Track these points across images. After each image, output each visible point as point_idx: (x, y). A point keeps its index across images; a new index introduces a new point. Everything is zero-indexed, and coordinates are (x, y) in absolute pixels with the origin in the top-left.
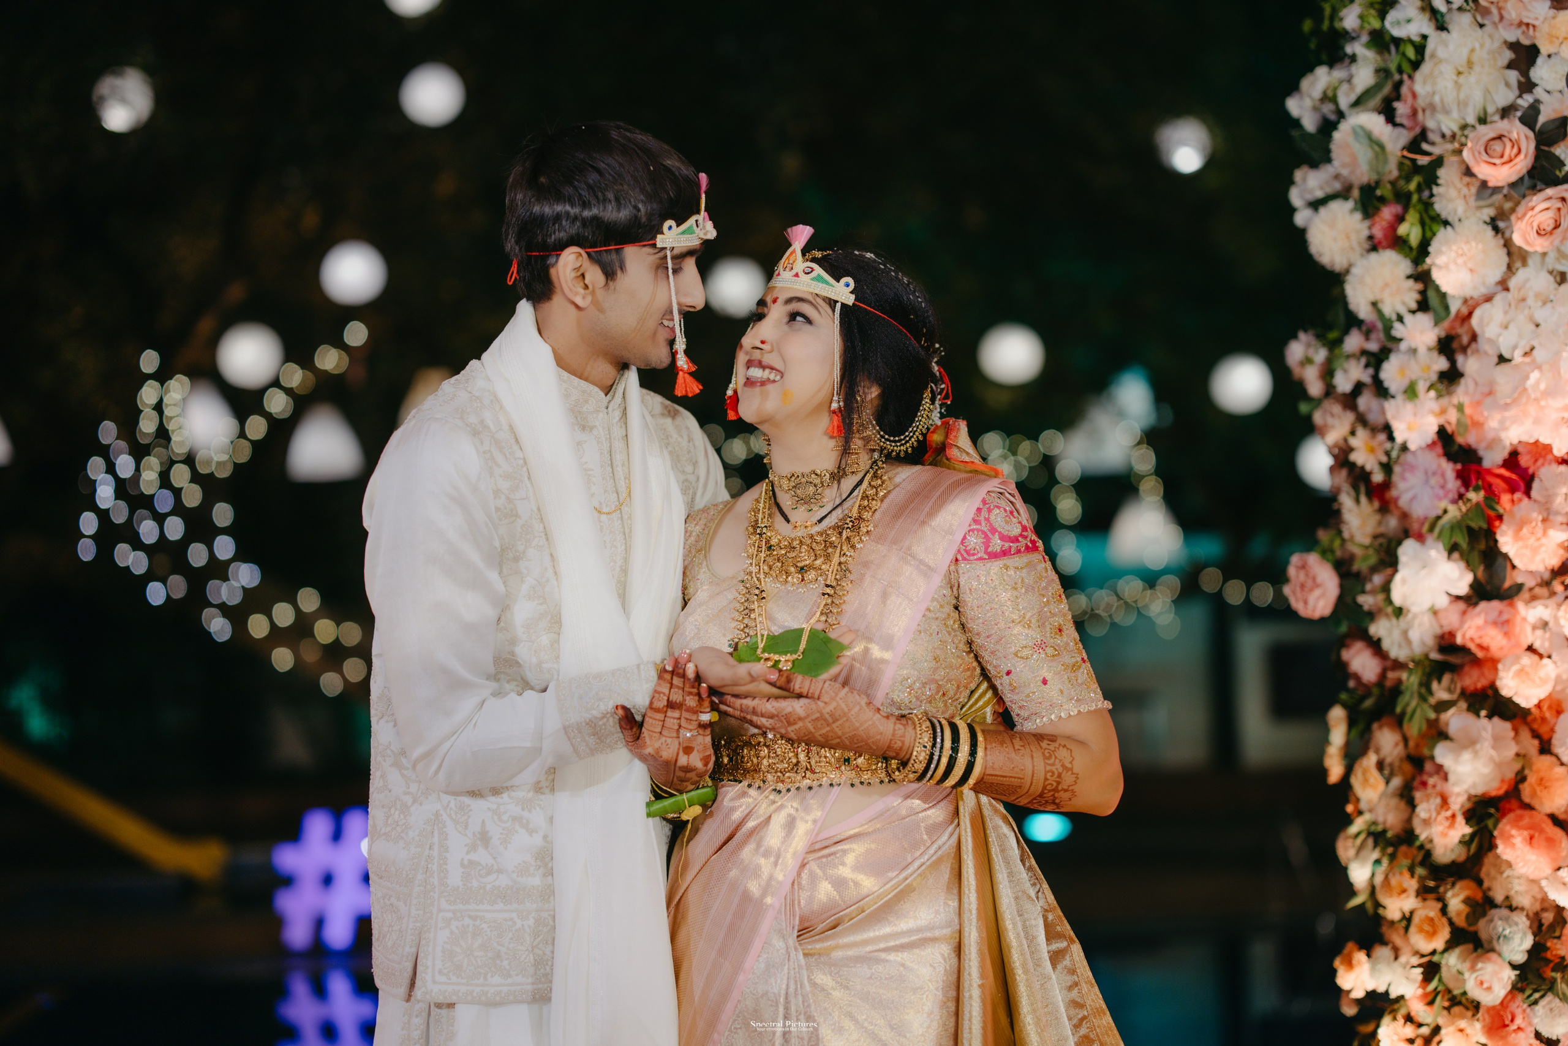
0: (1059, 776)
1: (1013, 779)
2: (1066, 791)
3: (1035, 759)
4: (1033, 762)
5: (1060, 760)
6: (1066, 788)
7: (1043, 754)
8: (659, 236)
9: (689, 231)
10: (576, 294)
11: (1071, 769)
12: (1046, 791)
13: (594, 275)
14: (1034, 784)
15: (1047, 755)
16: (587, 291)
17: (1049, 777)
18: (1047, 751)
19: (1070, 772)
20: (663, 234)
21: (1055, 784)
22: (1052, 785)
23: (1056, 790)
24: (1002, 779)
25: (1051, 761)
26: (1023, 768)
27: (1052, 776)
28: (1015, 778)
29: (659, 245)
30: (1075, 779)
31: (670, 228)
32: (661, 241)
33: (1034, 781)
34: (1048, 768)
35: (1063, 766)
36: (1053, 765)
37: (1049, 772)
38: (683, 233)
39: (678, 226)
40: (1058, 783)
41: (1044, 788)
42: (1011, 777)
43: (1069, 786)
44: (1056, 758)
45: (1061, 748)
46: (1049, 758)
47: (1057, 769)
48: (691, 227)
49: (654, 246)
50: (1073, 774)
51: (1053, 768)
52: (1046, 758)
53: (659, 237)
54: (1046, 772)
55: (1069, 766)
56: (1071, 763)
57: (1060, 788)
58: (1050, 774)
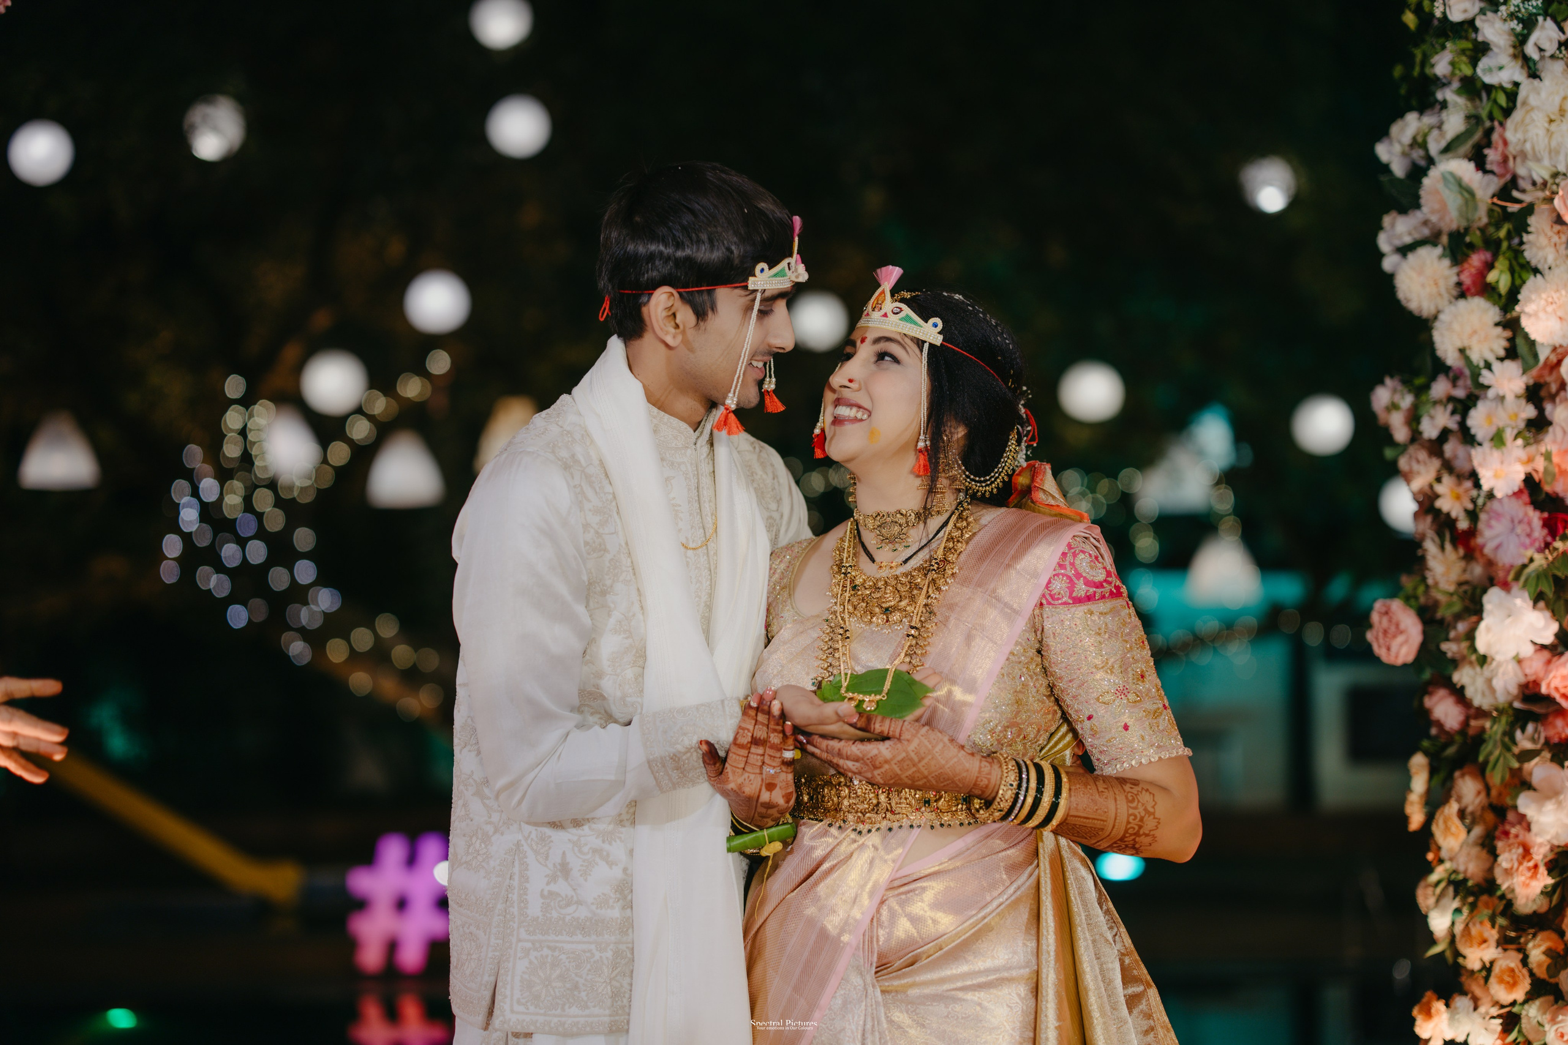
0: (1142, 820)
1: (1096, 821)
2: (1147, 835)
3: (1118, 802)
4: (1116, 805)
5: (1143, 804)
6: (1147, 832)
7: (1126, 797)
9: (781, 274)
10: (667, 333)
11: (1153, 814)
12: (1127, 835)
13: (686, 315)
14: (1116, 827)
15: (1130, 798)
16: (677, 331)
17: (1131, 820)
18: (1130, 794)
19: (1152, 817)
20: (755, 276)
21: (1137, 828)
22: (1134, 828)
23: (1137, 834)
24: (1085, 820)
25: (1134, 805)
26: (1106, 810)
27: (1134, 820)
28: (1098, 820)
29: (751, 287)
30: (1156, 824)
31: (762, 270)
32: (752, 283)
33: (1117, 824)
34: (1131, 811)
35: (1146, 810)
36: (1136, 808)
37: (1131, 815)
38: (775, 275)
39: (770, 268)
40: (1140, 827)
41: (1126, 831)
42: (1094, 819)
43: (1150, 831)
44: (1139, 801)
45: (1144, 792)
46: (1132, 801)
47: (1139, 813)
48: (783, 270)
49: (746, 288)
50: (1154, 818)
51: (1136, 812)
52: (1129, 801)
53: (751, 279)
54: (1129, 815)
55: (1152, 810)
56: (1153, 807)
57: (1141, 832)
58: (1132, 817)
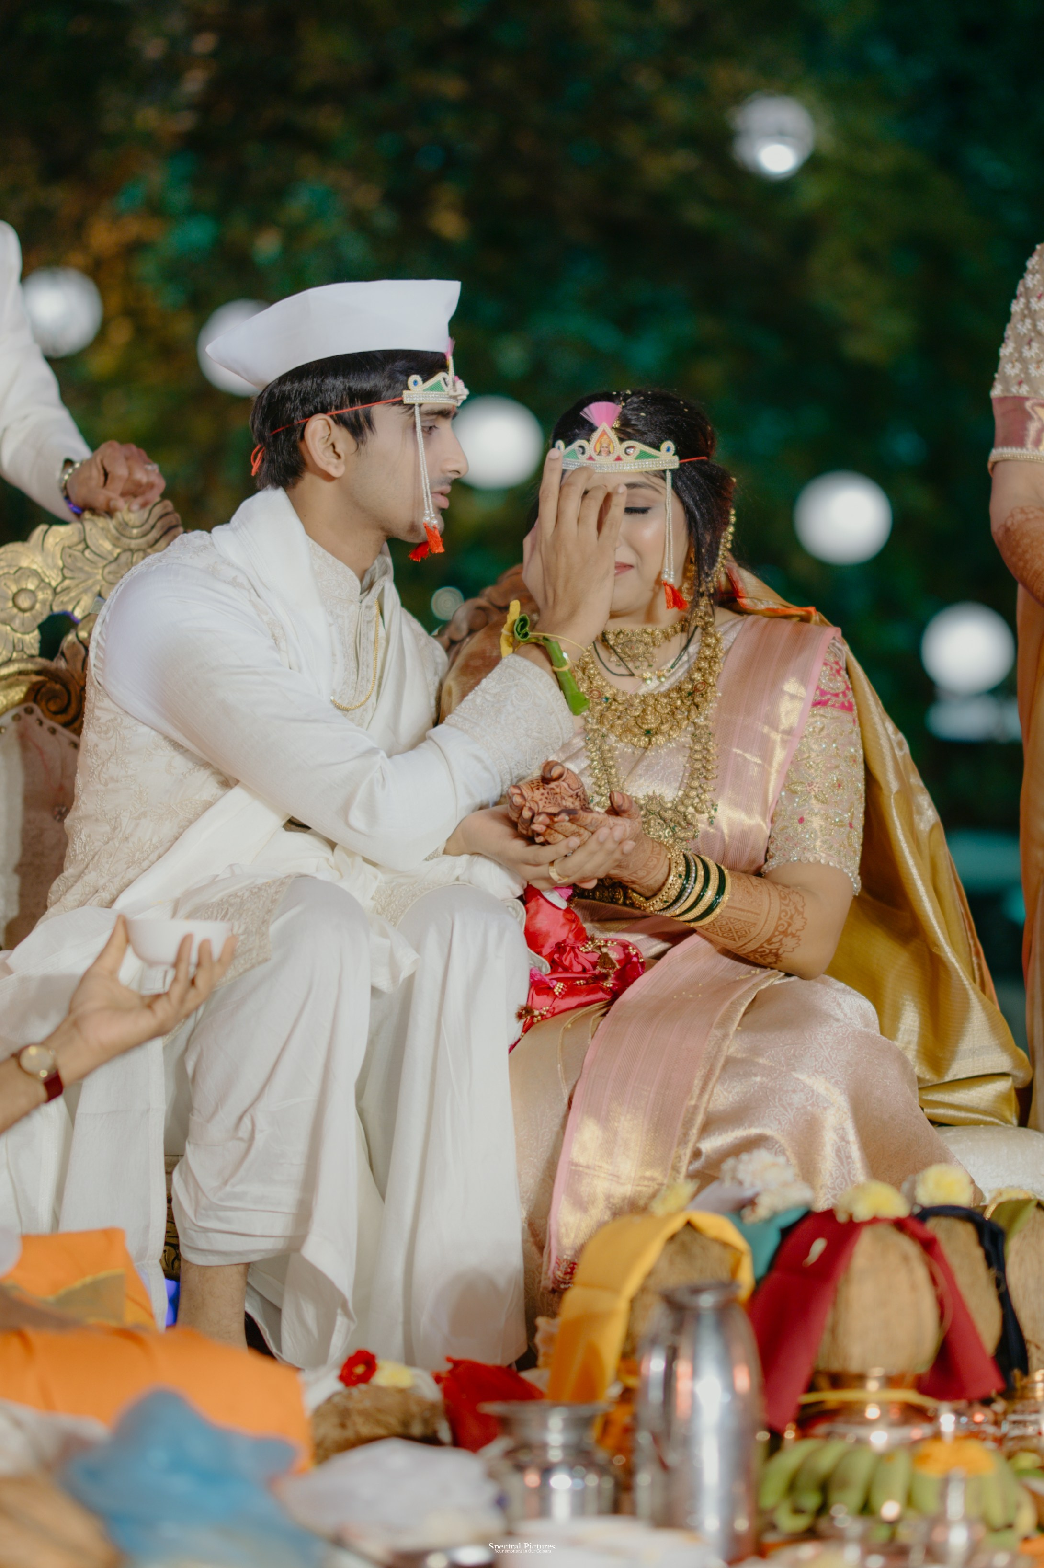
0: (791, 917)
1: (750, 914)
2: (793, 935)
3: (772, 897)
4: (770, 900)
5: (794, 903)
6: (794, 932)
7: (780, 895)
8: (405, 392)
9: (436, 388)
10: (328, 463)
11: (802, 913)
12: (777, 933)
13: (341, 436)
14: (768, 922)
15: (783, 896)
17: (782, 917)
18: (782, 893)
19: (801, 916)
20: (409, 389)
21: (786, 925)
22: (783, 925)
23: (785, 933)
24: (740, 912)
25: (786, 902)
26: (760, 903)
27: (785, 916)
28: (752, 912)
29: (406, 401)
30: (797, 941)
31: (415, 383)
32: (408, 397)
33: (769, 919)
34: (783, 907)
35: (796, 908)
36: (787, 905)
37: (783, 911)
38: (432, 389)
39: (424, 381)
40: (789, 925)
41: (776, 929)
42: (748, 911)
43: (797, 930)
44: (790, 900)
45: (794, 894)
46: (785, 898)
47: (790, 910)
48: (439, 382)
49: (401, 403)
50: (803, 918)
51: (788, 909)
52: (781, 898)
54: (781, 911)
55: (801, 909)
56: (803, 907)
57: (789, 931)
58: (784, 914)
